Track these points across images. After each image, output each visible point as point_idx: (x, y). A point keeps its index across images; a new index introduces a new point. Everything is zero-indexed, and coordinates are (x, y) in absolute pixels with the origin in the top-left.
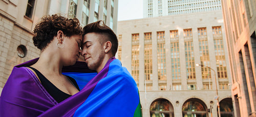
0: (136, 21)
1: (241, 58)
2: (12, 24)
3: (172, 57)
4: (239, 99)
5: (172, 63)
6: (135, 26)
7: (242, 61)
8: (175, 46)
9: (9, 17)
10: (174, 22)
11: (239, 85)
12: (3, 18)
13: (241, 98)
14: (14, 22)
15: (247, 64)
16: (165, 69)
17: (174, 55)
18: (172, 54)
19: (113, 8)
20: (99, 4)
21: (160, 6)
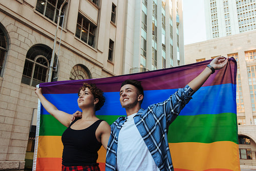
0: (200, 44)
2: (101, 70)
3: (250, 84)
5: (251, 91)
6: (200, 51)
8: (253, 69)
9: (99, 64)
10: (249, 41)
12: (95, 66)
14: (102, 68)
16: (242, 99)
17: (252, 82)
18: (250, 80)
19: (178, 36)
20: (165, 35)
21: (228, 21)
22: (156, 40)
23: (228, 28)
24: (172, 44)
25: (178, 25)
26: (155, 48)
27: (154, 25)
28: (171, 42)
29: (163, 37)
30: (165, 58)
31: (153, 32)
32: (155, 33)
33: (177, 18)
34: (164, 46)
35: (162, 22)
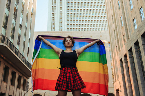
1: (122, 64)
4: (120, 92)
7: (122, 66)
11: (120, 82)
13: (121, 91)
15: (126, 68)
19: (31, 22)
20: (23, 18)
21: (61, 23)
22: (15, 19)
23: (61, 27)
24: (26, 26)
25: (32, 15)
26: (14, 25)
27: (15, 8)
28: (26, 24)
29: (21, 19)
30: (20, 34)
31: (15, 13)
32: (15, 14)
33: (33, 10)
34: (21, 25)
35: (21, 8)
